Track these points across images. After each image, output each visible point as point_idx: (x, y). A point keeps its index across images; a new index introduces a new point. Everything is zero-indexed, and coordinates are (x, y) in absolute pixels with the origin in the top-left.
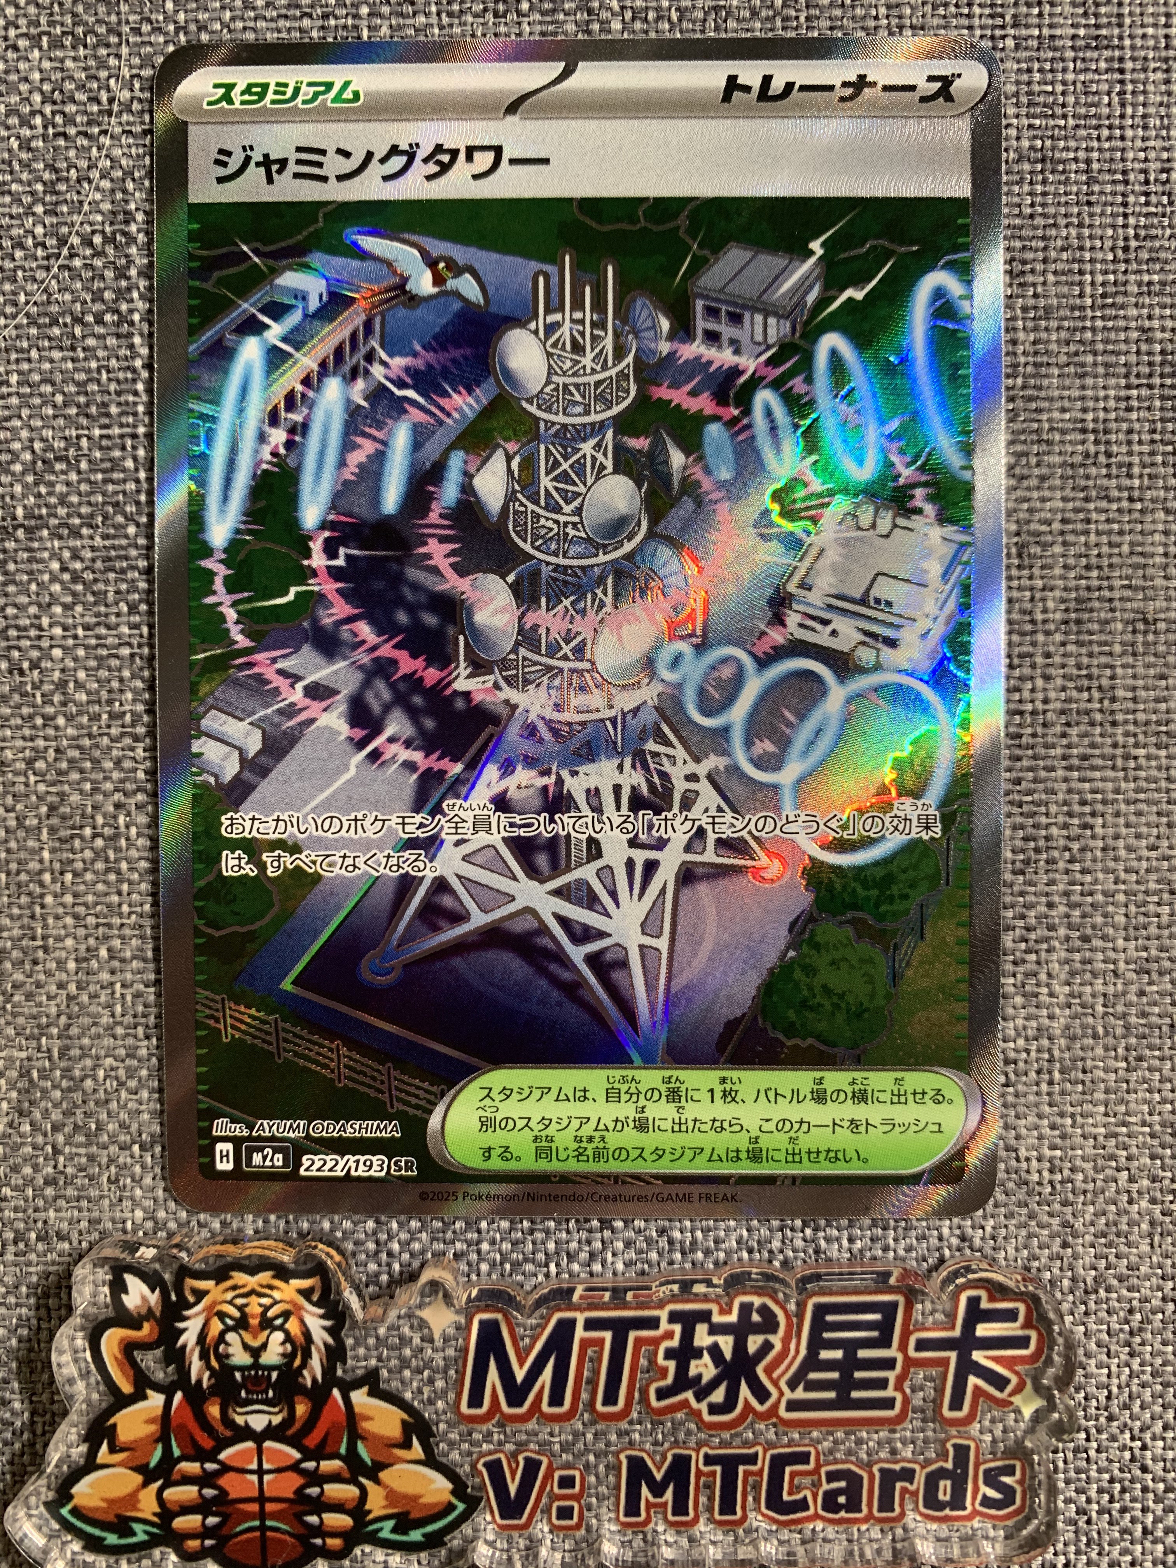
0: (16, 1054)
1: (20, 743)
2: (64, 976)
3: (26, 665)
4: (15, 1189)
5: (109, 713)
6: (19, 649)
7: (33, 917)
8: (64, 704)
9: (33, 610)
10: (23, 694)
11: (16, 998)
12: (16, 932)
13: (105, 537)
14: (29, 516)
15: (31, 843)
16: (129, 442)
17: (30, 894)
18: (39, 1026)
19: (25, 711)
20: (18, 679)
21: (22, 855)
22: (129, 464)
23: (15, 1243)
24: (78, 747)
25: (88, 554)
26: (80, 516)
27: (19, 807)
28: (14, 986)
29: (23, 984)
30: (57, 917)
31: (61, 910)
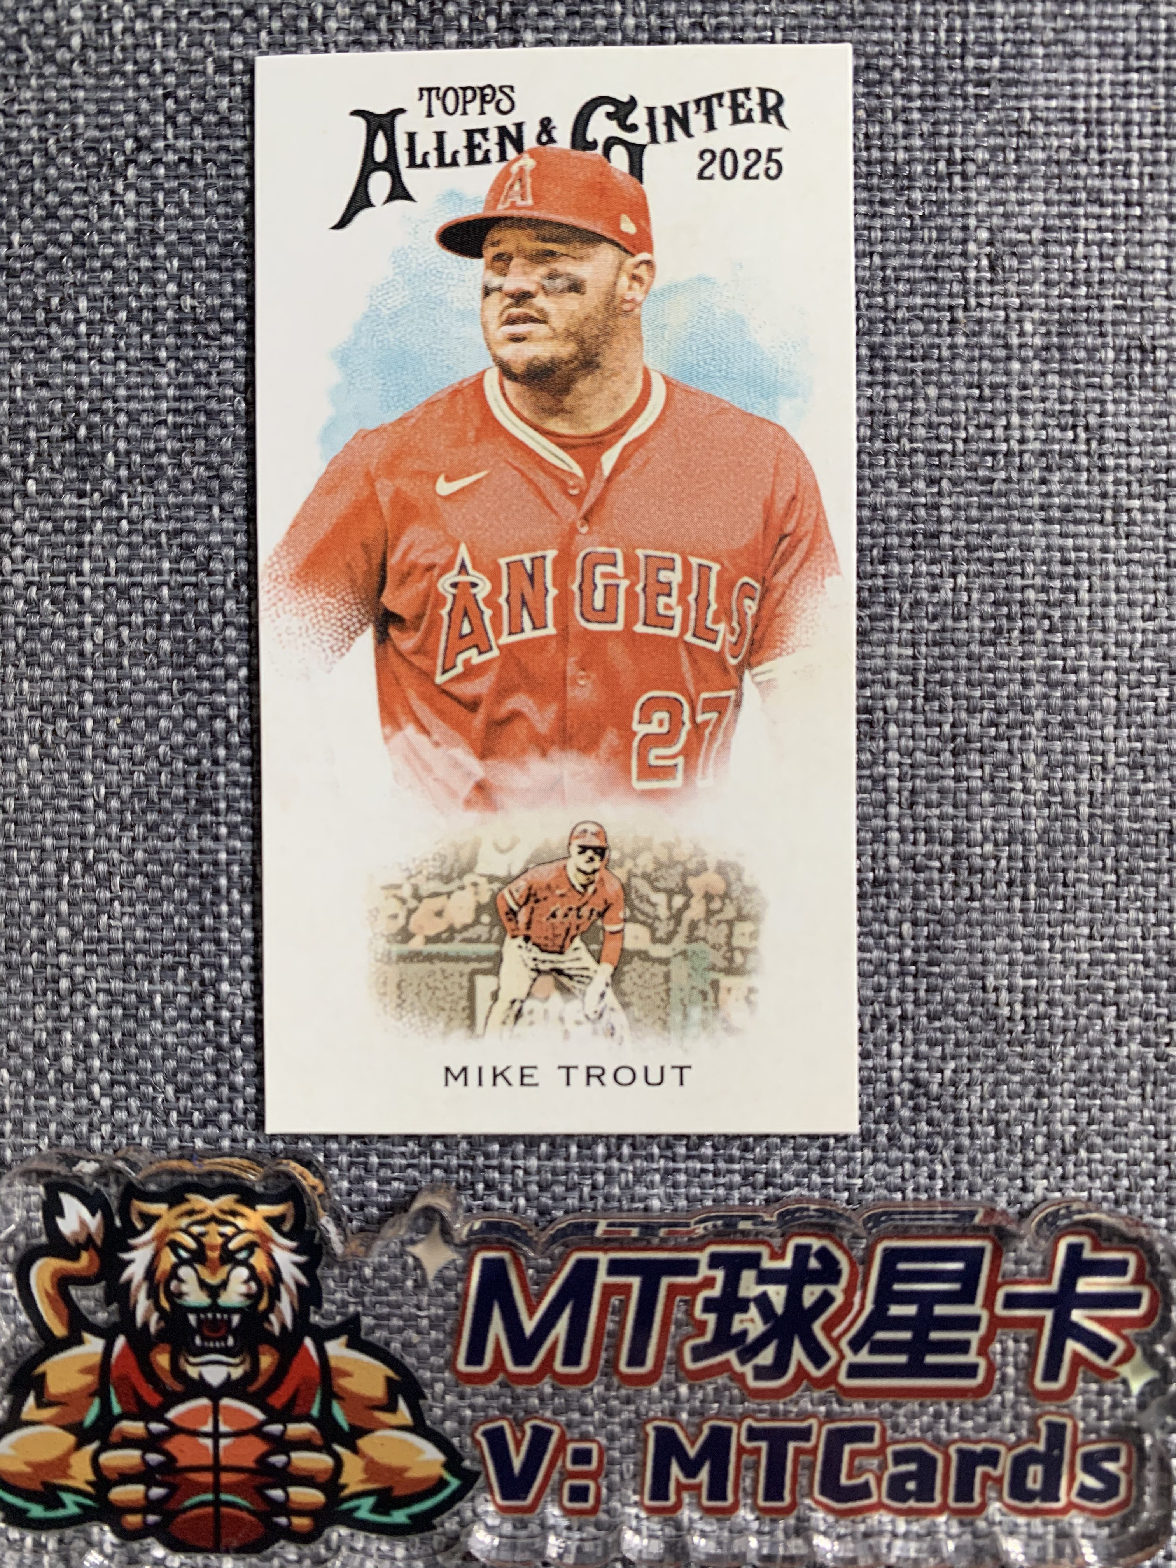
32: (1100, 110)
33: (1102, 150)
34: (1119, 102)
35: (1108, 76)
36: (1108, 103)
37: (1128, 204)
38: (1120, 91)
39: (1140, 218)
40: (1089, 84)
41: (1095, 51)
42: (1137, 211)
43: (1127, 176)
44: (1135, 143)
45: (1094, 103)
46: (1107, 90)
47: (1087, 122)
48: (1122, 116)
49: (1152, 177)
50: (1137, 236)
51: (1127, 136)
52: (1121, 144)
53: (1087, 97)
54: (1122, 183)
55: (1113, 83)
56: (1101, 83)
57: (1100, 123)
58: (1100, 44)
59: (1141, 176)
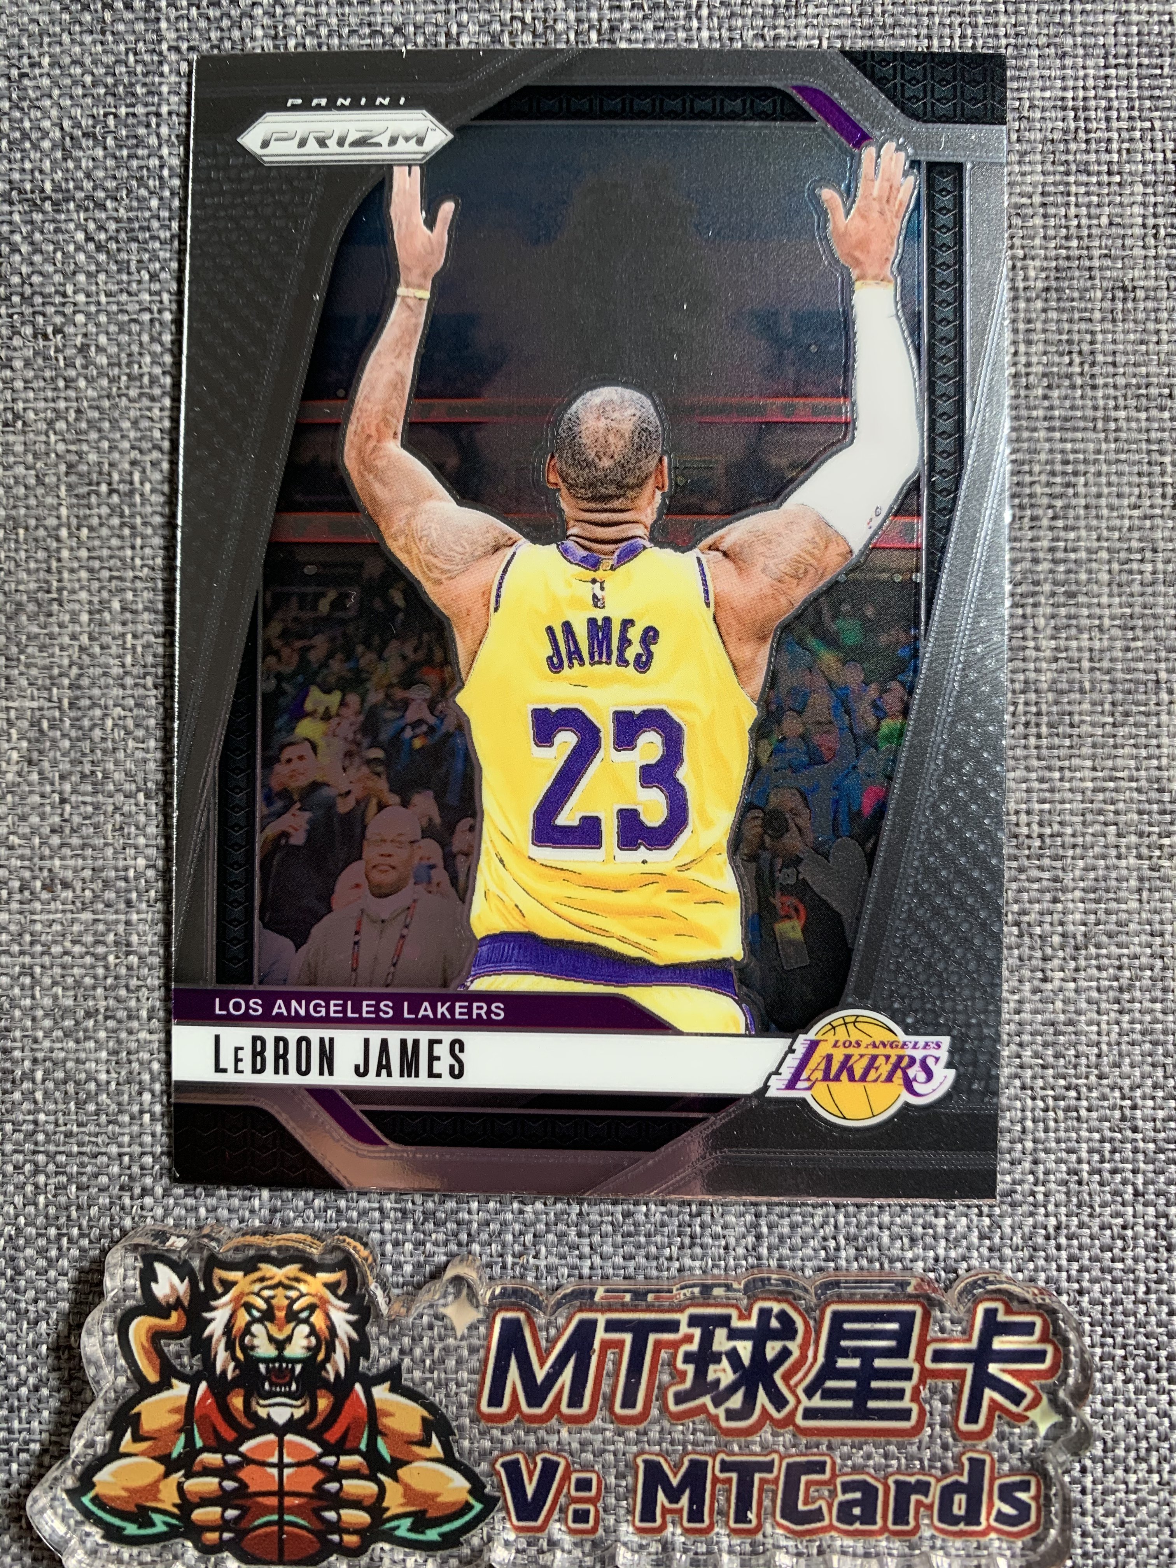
0: (28, 704)
1: (42, 405)
2: (78, 629)
3: (50, 330)
4: (23, 837)
5: (128, 375)
6: (44, 315)
7: (49, 571)
8: (85, 367)
9: (58, 278)
10: (46, 358)
11: (30, 650)
12: (33, 586)
13: (129, 209)
14: (57, 188)
15: (49, 500)
16: (154, 121)
17: (46, 549)
18: (51, 677)
19: (48, 374)
20: (41, 342)
21: (40, 511)
22: (153, 141)
23: (21, 891)
24: (97, 408)
25: (112, 226)
26: (105, 190)
27: (39, 465)
28: (29, 638)
29: (37, 636)
30: (72, 571)
31: (76, 565)
32: (1085, 99)
33: (1087, 131)
34: (1101, 92)
35: (1091, 72)
36: (1092, 93)
37: (1109, 173)
38: (1102, 83)
39: (1120, 184)
40: (1076, 79)
41: (1081, 51)
42: (1117, 179)
43: (1108, 151)
44: (1115, 124)
45: (1081, 93)
46: (1091, 83)
47: (1074, 109)
48: (1103, 103)
49: (1128, 151)
50: (1118, 199)
51: (1108, 119)
52: (1103, 125)
53: (1075, 88)
54: (1105, 157)
55: (1095, 78)
56: (1085, 77)
57: (1085, 109)
58: (1084, 46)
59: (1119, 151)
